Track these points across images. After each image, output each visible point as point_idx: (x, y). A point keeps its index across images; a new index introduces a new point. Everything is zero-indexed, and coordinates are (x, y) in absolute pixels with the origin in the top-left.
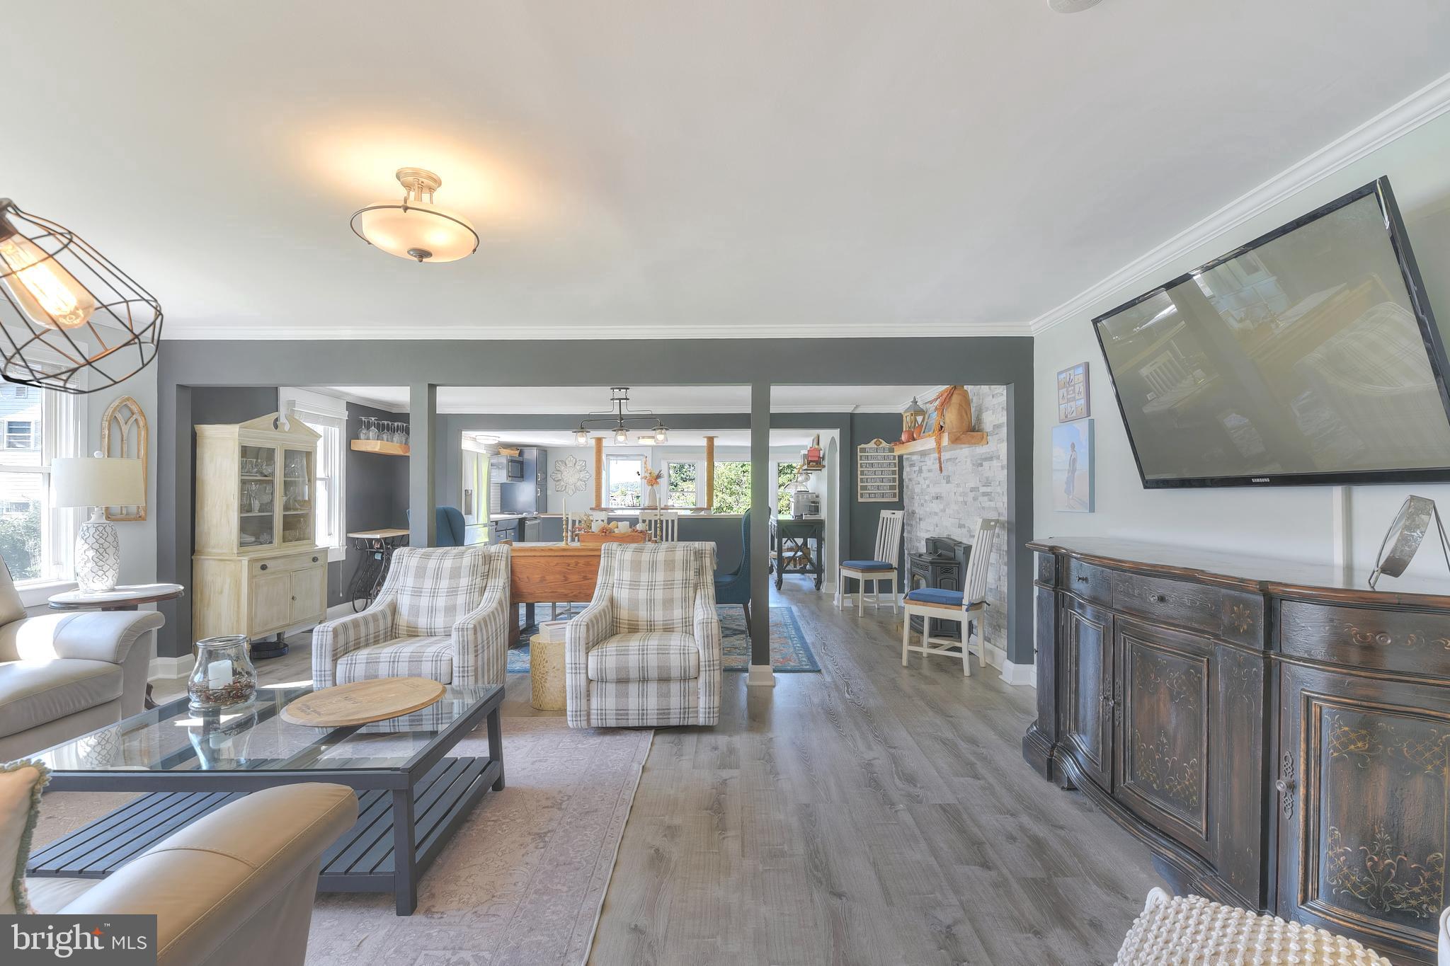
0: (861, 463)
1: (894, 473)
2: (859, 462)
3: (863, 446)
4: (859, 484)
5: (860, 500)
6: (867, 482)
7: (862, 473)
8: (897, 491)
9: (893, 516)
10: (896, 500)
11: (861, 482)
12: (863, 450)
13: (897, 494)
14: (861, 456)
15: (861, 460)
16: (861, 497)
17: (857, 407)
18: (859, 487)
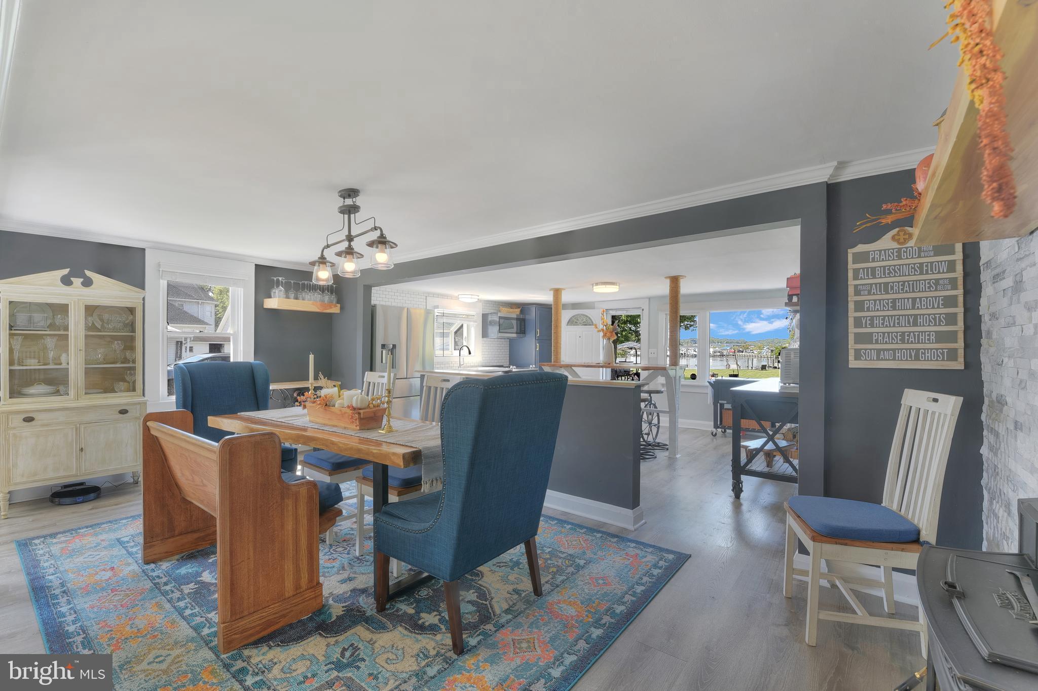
0: (856, 286)
1: (950, 301)
2: (852, 282)
3: (861, 248)
4: (852, 330)
5: (853, 364)
6: (872, 326)
7: (859, 306)
8: (960, 344)
9: (932, 407)
10: (959, 365)
11: (856, 326)
12: (862, 257)
13: (961, 352)
14: (856, 272)
15: (856, 277)
16: (858, 357)
17: (841, 165)
18: (851, 338)
